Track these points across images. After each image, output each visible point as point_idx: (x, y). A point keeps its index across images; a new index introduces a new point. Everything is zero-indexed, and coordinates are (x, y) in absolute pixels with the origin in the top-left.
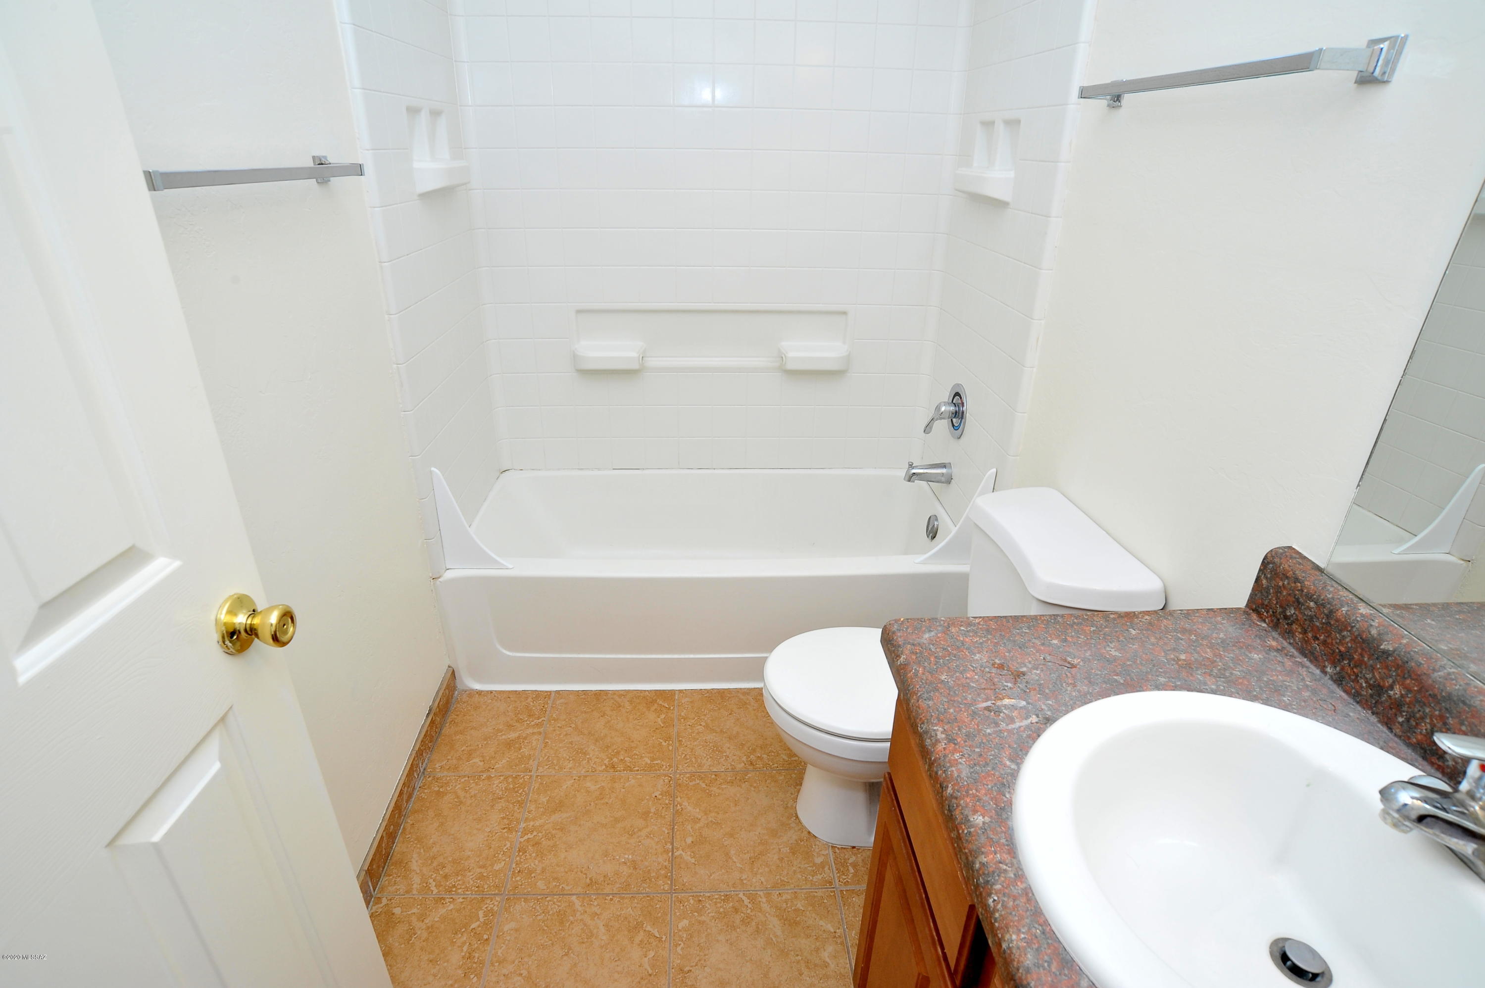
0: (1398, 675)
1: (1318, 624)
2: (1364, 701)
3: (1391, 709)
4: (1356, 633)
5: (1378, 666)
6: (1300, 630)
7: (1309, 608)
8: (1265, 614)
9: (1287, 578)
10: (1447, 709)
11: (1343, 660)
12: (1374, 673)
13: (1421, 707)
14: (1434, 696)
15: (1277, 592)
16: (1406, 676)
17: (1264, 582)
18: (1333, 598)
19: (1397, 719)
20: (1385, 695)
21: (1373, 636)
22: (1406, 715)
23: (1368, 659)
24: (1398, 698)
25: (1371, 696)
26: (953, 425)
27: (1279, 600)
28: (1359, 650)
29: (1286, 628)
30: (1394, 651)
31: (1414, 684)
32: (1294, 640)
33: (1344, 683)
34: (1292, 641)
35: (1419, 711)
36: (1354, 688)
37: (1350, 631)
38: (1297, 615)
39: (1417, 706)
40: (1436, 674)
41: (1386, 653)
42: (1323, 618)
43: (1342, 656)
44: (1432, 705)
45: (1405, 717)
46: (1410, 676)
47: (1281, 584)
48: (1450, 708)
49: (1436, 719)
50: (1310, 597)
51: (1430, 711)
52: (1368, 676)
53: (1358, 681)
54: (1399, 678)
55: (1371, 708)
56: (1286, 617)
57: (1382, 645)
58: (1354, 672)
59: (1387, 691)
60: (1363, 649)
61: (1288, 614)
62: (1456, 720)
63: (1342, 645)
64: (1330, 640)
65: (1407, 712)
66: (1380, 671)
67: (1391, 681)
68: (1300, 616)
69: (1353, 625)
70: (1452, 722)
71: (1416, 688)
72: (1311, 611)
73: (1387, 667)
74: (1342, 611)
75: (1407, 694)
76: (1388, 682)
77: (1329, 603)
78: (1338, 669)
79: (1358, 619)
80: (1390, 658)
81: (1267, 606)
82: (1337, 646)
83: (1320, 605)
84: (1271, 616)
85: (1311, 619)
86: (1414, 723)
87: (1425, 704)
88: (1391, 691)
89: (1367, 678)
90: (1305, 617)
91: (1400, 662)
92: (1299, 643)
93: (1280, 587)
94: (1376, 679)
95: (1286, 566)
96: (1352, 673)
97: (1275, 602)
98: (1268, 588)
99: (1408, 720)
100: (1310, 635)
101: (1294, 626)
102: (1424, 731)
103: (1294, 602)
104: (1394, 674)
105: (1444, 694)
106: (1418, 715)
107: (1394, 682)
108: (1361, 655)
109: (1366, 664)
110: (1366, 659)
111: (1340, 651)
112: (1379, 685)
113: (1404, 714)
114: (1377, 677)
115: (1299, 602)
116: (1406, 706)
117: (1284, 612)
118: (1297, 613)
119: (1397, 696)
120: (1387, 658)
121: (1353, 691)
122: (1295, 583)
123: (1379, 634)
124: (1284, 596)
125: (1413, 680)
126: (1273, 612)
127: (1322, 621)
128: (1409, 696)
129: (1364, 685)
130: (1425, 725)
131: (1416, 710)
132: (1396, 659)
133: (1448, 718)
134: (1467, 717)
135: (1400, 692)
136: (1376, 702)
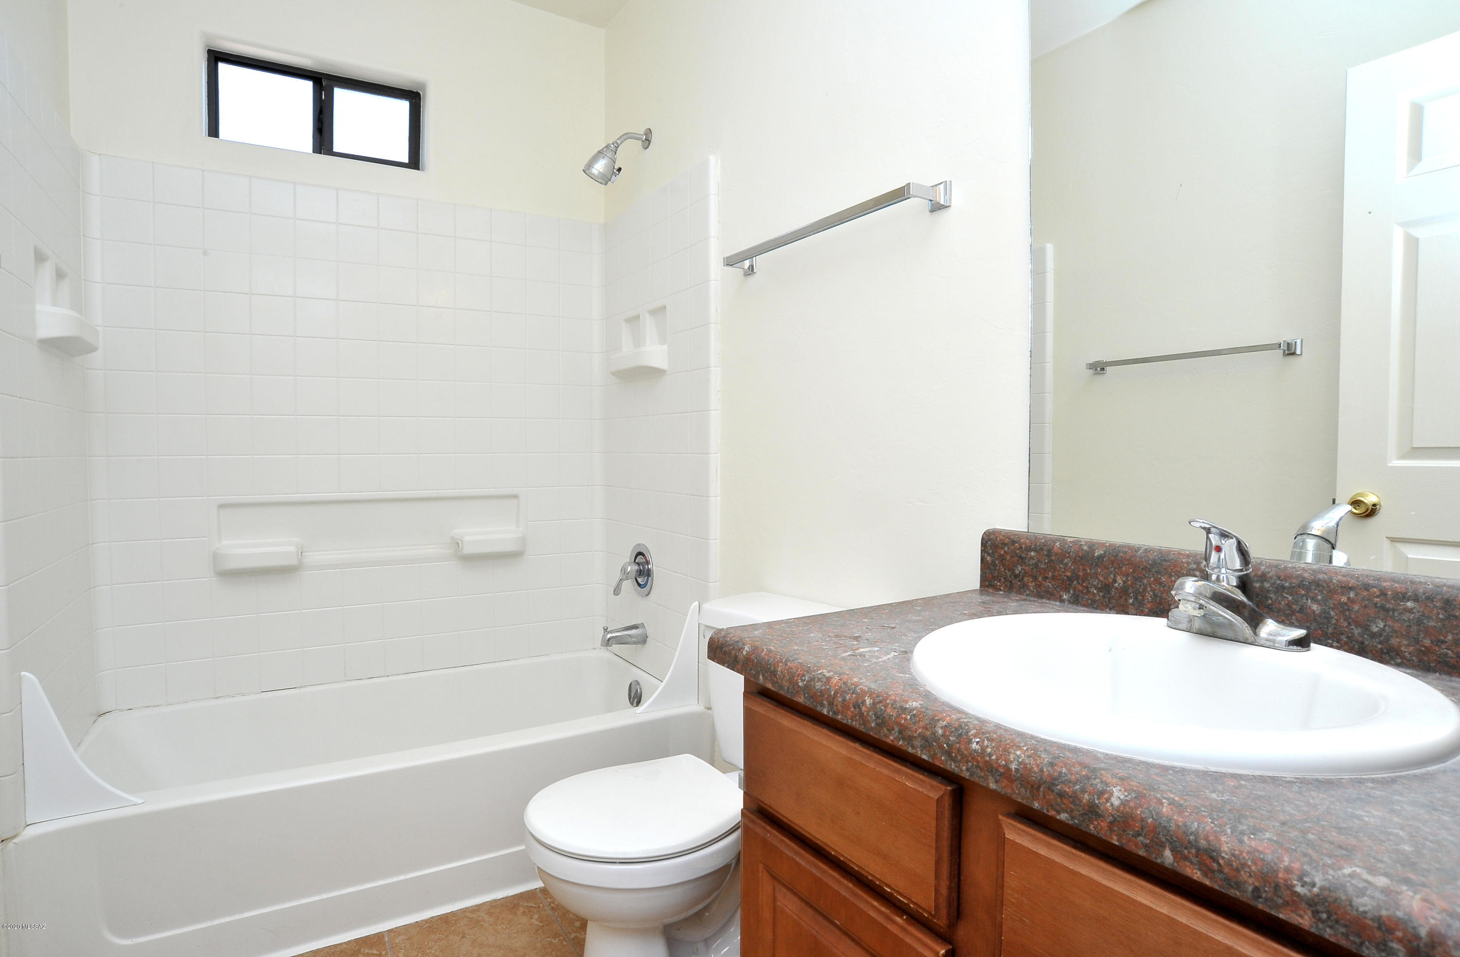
0: (1115, 568)
1: (1043, 566)
2: (1100, 604)
3: (1121, 597)
4: (1074, 556)
5: (1099, 571)
6: (1031, 580)
7: (1032, 558)
8: (998, 584)
9: (1006, 544)
10: (1157, 572)
11: (1072, 582)
12: (1098, 578)
13: (1140, 582)
14: (1145, 568)
15: (1002, 561)
16: (1121, 565)
17: (989, 558)
18: (1045, 541)
19: (1128, 602)
20: (1113, 590)
21: (1086, 551)
22: (1133, 595)
23: (1090, 569)
24: (1123, 585)
25: (1104, 597)
26: (639, 585)
27: (1005, 567)
28: (1081, 567)
29: (1020, 585)
30: (1105, 552)
31: (1129, 568)
32: (1030, 590)
33: (1080, 600)
34: (1028, 592)
35: (1140, 586)
36: (1089, 599)
37: (1068, 557)
38: (1024, 570)
39: (1138, 583)
40: (1139, 553)
41: (1101, 557)
42: (1045, 560)
43: (1070, 579)
44: (1147, 575)
45: (1133, 597)
46: (1124, 564)
47: (1002, 552)
48: (1159, 569)
49: (1154, 585)
50: (1029, 549)
51: (1147, 582)
52: (1095, 583)
53: (1090, 592)
54: (1117, 570)
55: (1107, 606)
56: (1016, 576)
57: (1095, 553)
58: (1084, 586)
59: (1113, 586)
60: (1083, 565)
61: (1017, 572)
62: (1167, 576)
63: (1067, 571)
64: (1057, 573)
65: (1133, 592)
66: (1102, 573)
67: (1112, 576)
68: (1027, 568)
69: (1069, 550)
70: (1164, 580)
71: (1131, 571)
72: (1034, 559)
73: (1107, 568)
74: (1057, 546)
75: (1127, 579)
76: (1111, 578)
77: (1045, 546)
78: (1071, 592)
79: (1070, 545)
80: (1105, 559)
81: (997, 576)
82: (1063, 574)
83: (1039, 549)
84: (1004, 582)
85: (1036, 565)
86: (1140, 598)
87: (1142, 578)
88: (1115, 583)
89: (1095, 585)
90: (1031, 567)
91: (1113, 558)
92: (1035, 590)
93: (1003, 555)
94: (1102, 581)
95: (1001, 537)
96: (1083, 588)
97: (1003, 570)
98: (993, 562)
99: (1136, 598)
100: (1040, 578)
101: (1026, 579)
102: (1150, 598)
103: (1018, 560)
104: (1112, 569)
105: (1150, 562)
106: (1141, 590)
107: (1115, 576)
108: (1084, 570)
109: (1090, 574)
110: (1088, 571)
111: (1068, 577)
112: (1106, 585)
113: (1132, 595)
114: (1102, 579)
115: (1021, 558)
116: (1131, 588)
117: (1013, 572)
118: (1023, 567)
119: (1121, 585)
120: (1103, 560)
121: (1089, 601)
122: (1013, 545)
123: (1090, 548)
124: (1008, 560)
125: (1127, 565)
126: (1004, 579)
127: (1045, 562)
128: (1129, 579)
129: (1095, 591)
130: (1149, 593)
131: (1138, 586)
132: (1109, 557)
133: (1160, 578)
134: (1172, 569)
135: (1122, 580)
136: (1109, 600)
